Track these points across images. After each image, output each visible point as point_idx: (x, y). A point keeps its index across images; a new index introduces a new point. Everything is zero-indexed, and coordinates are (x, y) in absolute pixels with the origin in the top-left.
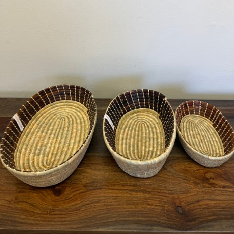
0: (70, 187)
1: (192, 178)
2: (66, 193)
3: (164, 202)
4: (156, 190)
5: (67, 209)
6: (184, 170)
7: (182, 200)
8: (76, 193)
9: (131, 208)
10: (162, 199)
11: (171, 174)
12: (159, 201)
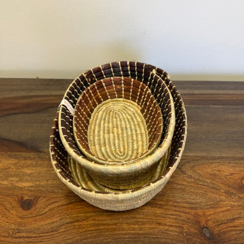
0: (45, 197)
1: (223, 187)
2: (38, 206)
3: (183, 220)
4: (172, 203)
5: (38, 229)
6: (211, 175)
7: (209, 218)
8: (53, 206)
9: (134, 229)
10: (180, 216)
11: (193, 180)
12: (176, 219)
